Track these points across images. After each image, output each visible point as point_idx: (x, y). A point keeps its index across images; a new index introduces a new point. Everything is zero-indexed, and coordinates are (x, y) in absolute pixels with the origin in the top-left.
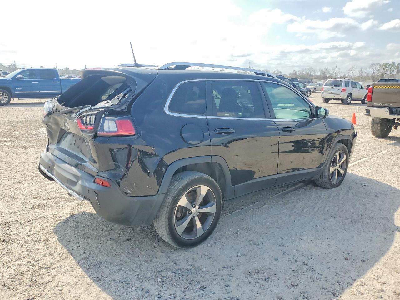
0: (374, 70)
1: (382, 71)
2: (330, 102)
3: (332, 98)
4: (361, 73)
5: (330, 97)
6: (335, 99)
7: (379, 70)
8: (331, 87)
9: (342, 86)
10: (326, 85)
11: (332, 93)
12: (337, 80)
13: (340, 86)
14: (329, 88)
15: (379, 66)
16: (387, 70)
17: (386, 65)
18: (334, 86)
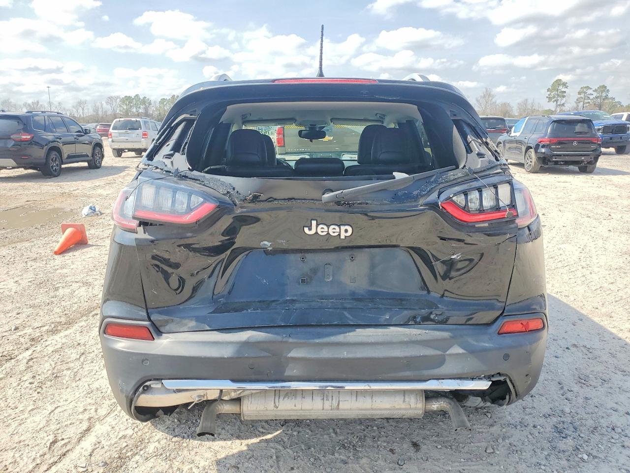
0: (114, 105)
1: (125, 107)
2: (124, 155)
3: (126, 149)
4: (96, 110)
5: (123, 147)
6: (130, 150)
7: (120, 106)
8: (124, 131)
9: (141, 129)
10: (114, 128)
11: (127, 141)
12: (131, 120)
13: (138, 129)
14: (121, 133)
15: (118, 100)
16: (131, 107)
17: (128, 99)
18: (129, 129)
